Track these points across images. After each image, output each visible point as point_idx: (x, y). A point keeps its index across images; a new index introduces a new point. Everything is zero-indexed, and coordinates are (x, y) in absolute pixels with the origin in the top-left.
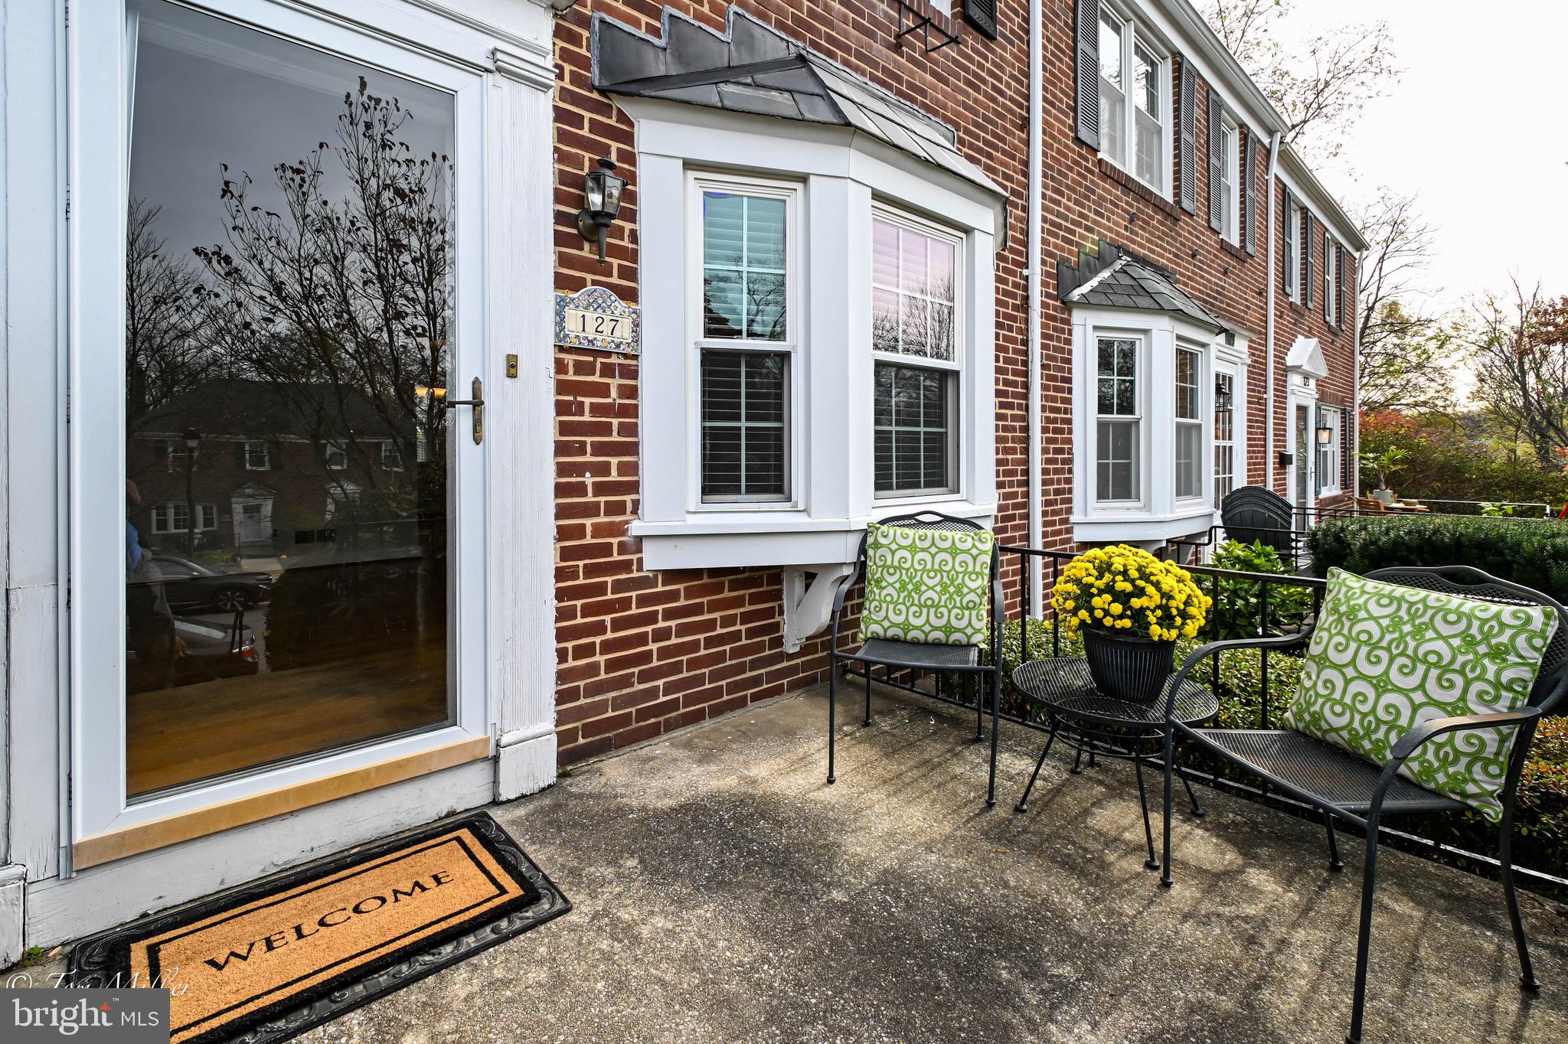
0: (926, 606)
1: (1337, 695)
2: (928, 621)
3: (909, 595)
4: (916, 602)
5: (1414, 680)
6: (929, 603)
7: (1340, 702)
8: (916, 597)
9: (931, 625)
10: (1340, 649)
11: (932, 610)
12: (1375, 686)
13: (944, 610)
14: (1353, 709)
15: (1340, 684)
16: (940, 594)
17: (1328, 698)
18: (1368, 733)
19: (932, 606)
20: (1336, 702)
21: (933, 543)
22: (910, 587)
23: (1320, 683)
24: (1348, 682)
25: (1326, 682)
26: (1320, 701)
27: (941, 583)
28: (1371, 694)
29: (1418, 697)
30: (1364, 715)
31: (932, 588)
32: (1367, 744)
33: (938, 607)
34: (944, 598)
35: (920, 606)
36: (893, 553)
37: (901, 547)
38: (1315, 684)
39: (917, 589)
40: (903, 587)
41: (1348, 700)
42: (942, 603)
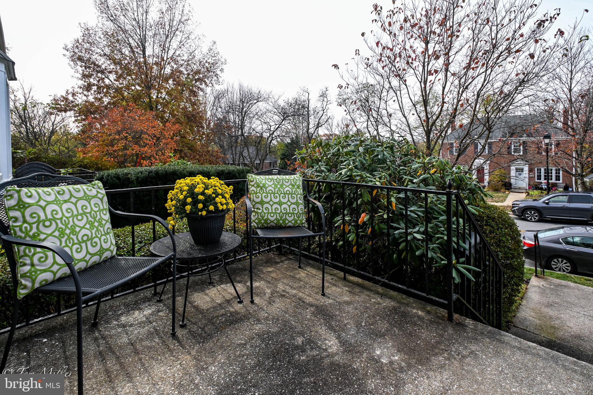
0: (84, 241)
1: (270, 211)
2: (88, 252)
3: (69, 238)
4: (76, 241)
5: (286, 200)
6: (85, 238)
7: (272, 213)
8: (74, 237)
9: (90, 254)
10: (266, 197)
11: (89, 243)
12: (279, 204)
13: (96, 240)
14: (276, 213)
15: (270, 207)
16: (90, 229)
17: (268, 213)
18: (281, 217)
19: (88, 240)
20: (271, 213)
21: (71, 195)
22: (68, 231)
23: (264, 209)
24: (272, 206)
25: (266, 209)
26: (266, 215)
27: (88, 222)
28: (279, 207)
29: (289, 203)
30: (279, 213)
31: (83, 227)
32: (281, 222)
33: (92, 239)
34: (94, 231)
35: (79, 243)
36: (44, 209)
37: (48, 203)
38: (263, 210)
39: (73, 232)
40: (62, 233)
41: (274, 211)
42: (94, 235)
